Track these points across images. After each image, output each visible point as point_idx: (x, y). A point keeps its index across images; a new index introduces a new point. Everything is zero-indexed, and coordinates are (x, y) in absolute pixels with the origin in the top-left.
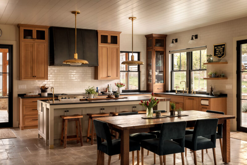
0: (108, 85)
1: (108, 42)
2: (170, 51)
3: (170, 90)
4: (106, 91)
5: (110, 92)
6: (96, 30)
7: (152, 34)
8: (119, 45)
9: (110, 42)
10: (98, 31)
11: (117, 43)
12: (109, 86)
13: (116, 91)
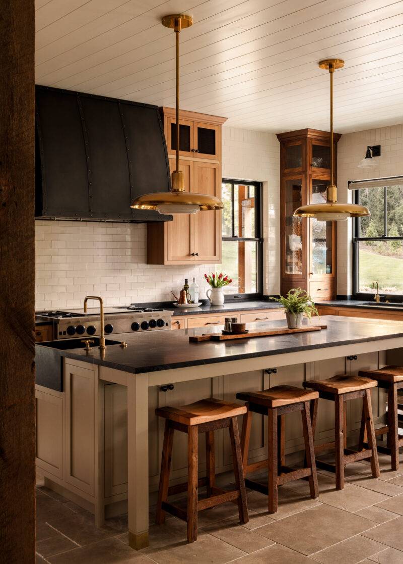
0: (186, 281)
1: (192, 147)
2: (349, 182)
3: (349, 293)
4: (182, 300)
5: (193, 302)
6: (159, 106)
7: (306, 130)
8: (220, 159)
9: (196, 148)
10: (165, 110)
11: (214, 153)
12: (190, 284)
13: (207, 298)
